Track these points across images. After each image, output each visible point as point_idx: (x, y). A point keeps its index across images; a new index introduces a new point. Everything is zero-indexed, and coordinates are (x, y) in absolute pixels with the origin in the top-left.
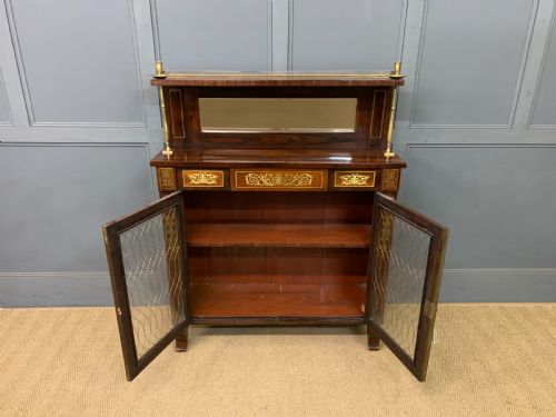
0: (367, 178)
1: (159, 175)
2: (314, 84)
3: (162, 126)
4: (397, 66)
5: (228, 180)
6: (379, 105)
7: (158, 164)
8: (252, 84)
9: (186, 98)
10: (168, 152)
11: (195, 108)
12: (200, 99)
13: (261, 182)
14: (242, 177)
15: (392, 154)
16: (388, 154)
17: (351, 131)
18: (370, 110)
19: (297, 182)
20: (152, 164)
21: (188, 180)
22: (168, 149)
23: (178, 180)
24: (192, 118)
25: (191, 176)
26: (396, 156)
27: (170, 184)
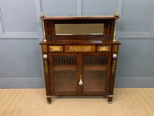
0: (108, 48)
1: (42, 47)
2: (91, 18)
3: (43, 33)
4: (117, 13)
5: (64, 49)
6: (111, 26)
7: (42, 44)
8: (71, 19)
9: (51, 24)
10: (45, 41)
11: (54, 27)
12: (55, 24)
13: (74, 50)
14: (68, 48)
15: (116, 41)
16: (114, 40)
17: (102, 34)
18: (108, 27)
19: (86, 49)
20: (40, 44)
21: (51, 49)
22: (45, 40)
23: (48, 49)
24: (52, 30)
25: (52, 48)
26: (117, 41)
27: (45, 50)
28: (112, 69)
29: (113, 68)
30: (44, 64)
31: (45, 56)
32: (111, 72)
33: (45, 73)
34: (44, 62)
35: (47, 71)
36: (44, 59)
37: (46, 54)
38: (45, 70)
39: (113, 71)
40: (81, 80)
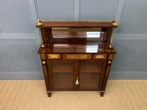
0: (104, 56)
2: (89, 27)
5: (61, 57)
7: (40, 53)
10: (43, 46)
13: (72, 57)
19: (82, 57)
20: (38, 53)
21: (50, 57)
22: (43, 45)
23: (46, 57)
24: (50, 34)
26: (113, 48)
27: (44, 58)
28: (105, 72)
29: (107, 72)
30: (43, 69)
31: (44, 62)
32: (105, 74)
33: (45, 75)
34: (43, 68)
35: (46, 74)
36: (43, 65)
37: (45, 61)
38: (44, 73)
39: (107, 74)
40: (77, 80)
